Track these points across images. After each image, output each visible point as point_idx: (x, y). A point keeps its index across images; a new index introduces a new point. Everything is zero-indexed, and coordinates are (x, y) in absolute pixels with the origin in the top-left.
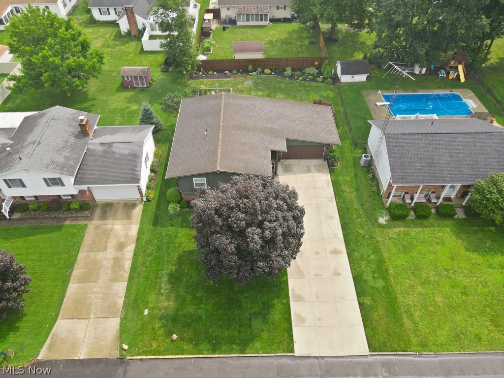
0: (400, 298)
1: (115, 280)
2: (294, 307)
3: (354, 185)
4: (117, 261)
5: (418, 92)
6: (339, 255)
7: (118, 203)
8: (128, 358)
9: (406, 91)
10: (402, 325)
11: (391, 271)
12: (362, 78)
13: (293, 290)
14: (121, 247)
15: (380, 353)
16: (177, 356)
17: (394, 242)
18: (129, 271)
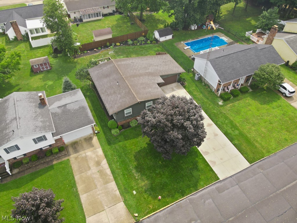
0: (249, 136)
1: (106, 182)
2: (207, 158)
3: (199, 91)
4: (101, 172)
5: (199, 39)
6: (212, 126)
7: (80, 140)
8: (141, 220)
9: (193, 39)
10: (256, 147)
11: (238, 125)
12: (170, 37)
13: (201, 150)
14: (98, 163)
15: (254, 163)
16: (166, 207)
17: (231, 111)
18: (111, 175)
